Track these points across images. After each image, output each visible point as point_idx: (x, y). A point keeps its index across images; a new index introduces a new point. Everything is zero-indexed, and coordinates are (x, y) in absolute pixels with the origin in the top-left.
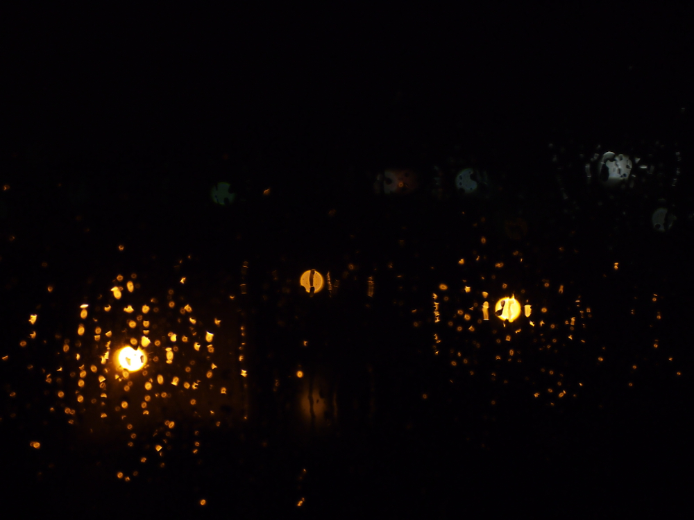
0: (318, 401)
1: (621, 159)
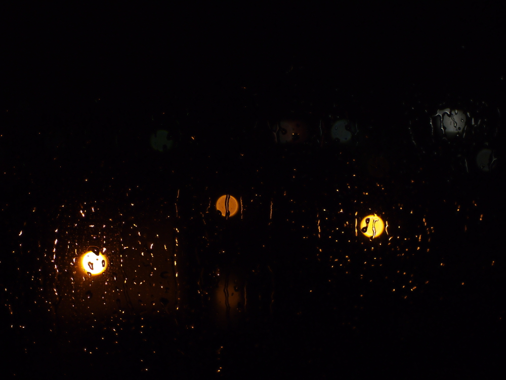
0: (233, 294)
1: (456, 114)
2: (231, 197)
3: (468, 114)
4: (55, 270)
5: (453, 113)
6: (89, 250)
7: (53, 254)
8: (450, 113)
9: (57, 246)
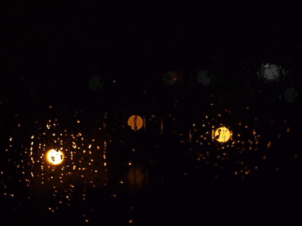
2: (138, 116)
3: (280, 67)
4: (31, 161)
5: (271, 66)
6: (52, 149)
7: (30, 151)
8: (270, 66)
9: (33, 146)
